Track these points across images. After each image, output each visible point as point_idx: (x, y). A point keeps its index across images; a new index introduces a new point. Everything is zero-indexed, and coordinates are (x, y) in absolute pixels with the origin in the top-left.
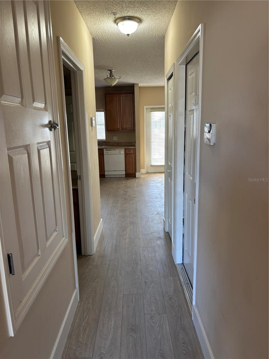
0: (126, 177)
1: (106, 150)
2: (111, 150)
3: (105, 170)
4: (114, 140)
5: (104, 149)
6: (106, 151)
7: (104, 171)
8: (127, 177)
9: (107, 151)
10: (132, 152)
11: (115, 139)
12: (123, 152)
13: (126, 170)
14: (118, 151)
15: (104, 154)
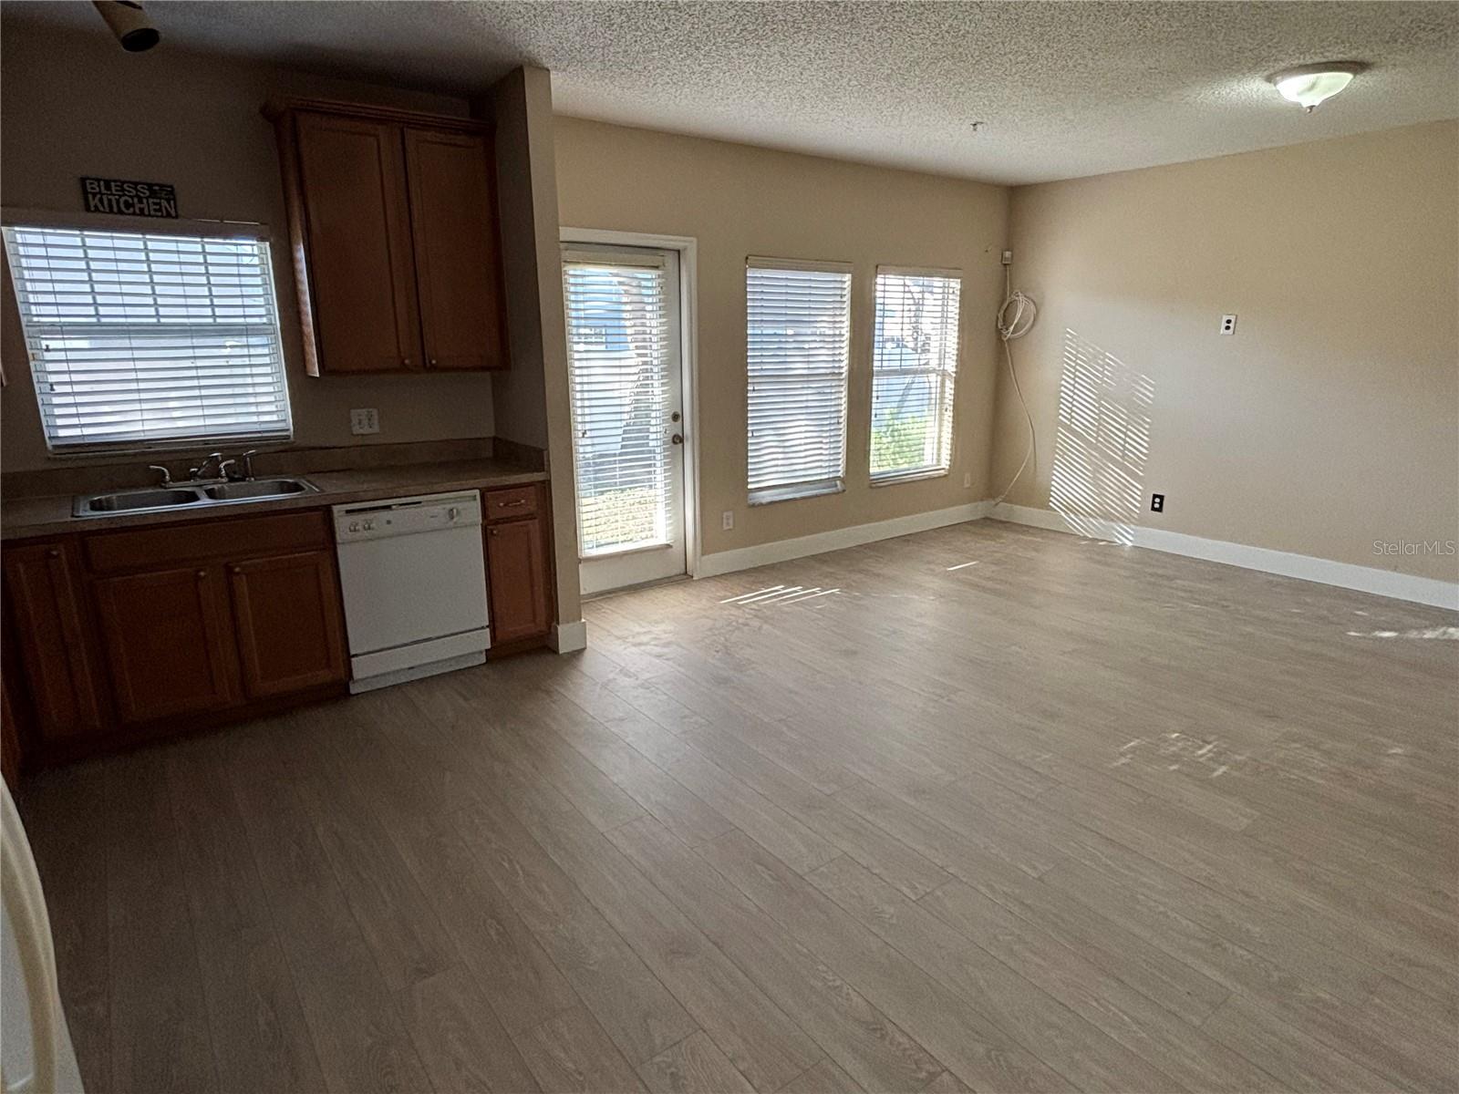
0: (488, 661)
1: (351, 512)
2: (388, 507)
3: (352, 652)
4: (357, 430)
5: (336, 509)
6: (352, 517)
7: (349, 657)
9: (360, 518)
10: (528, 504)
11: (365, 424)
12: (471, 509)
13: (493, 625)
14: (439, 510)
15: (339, 539)
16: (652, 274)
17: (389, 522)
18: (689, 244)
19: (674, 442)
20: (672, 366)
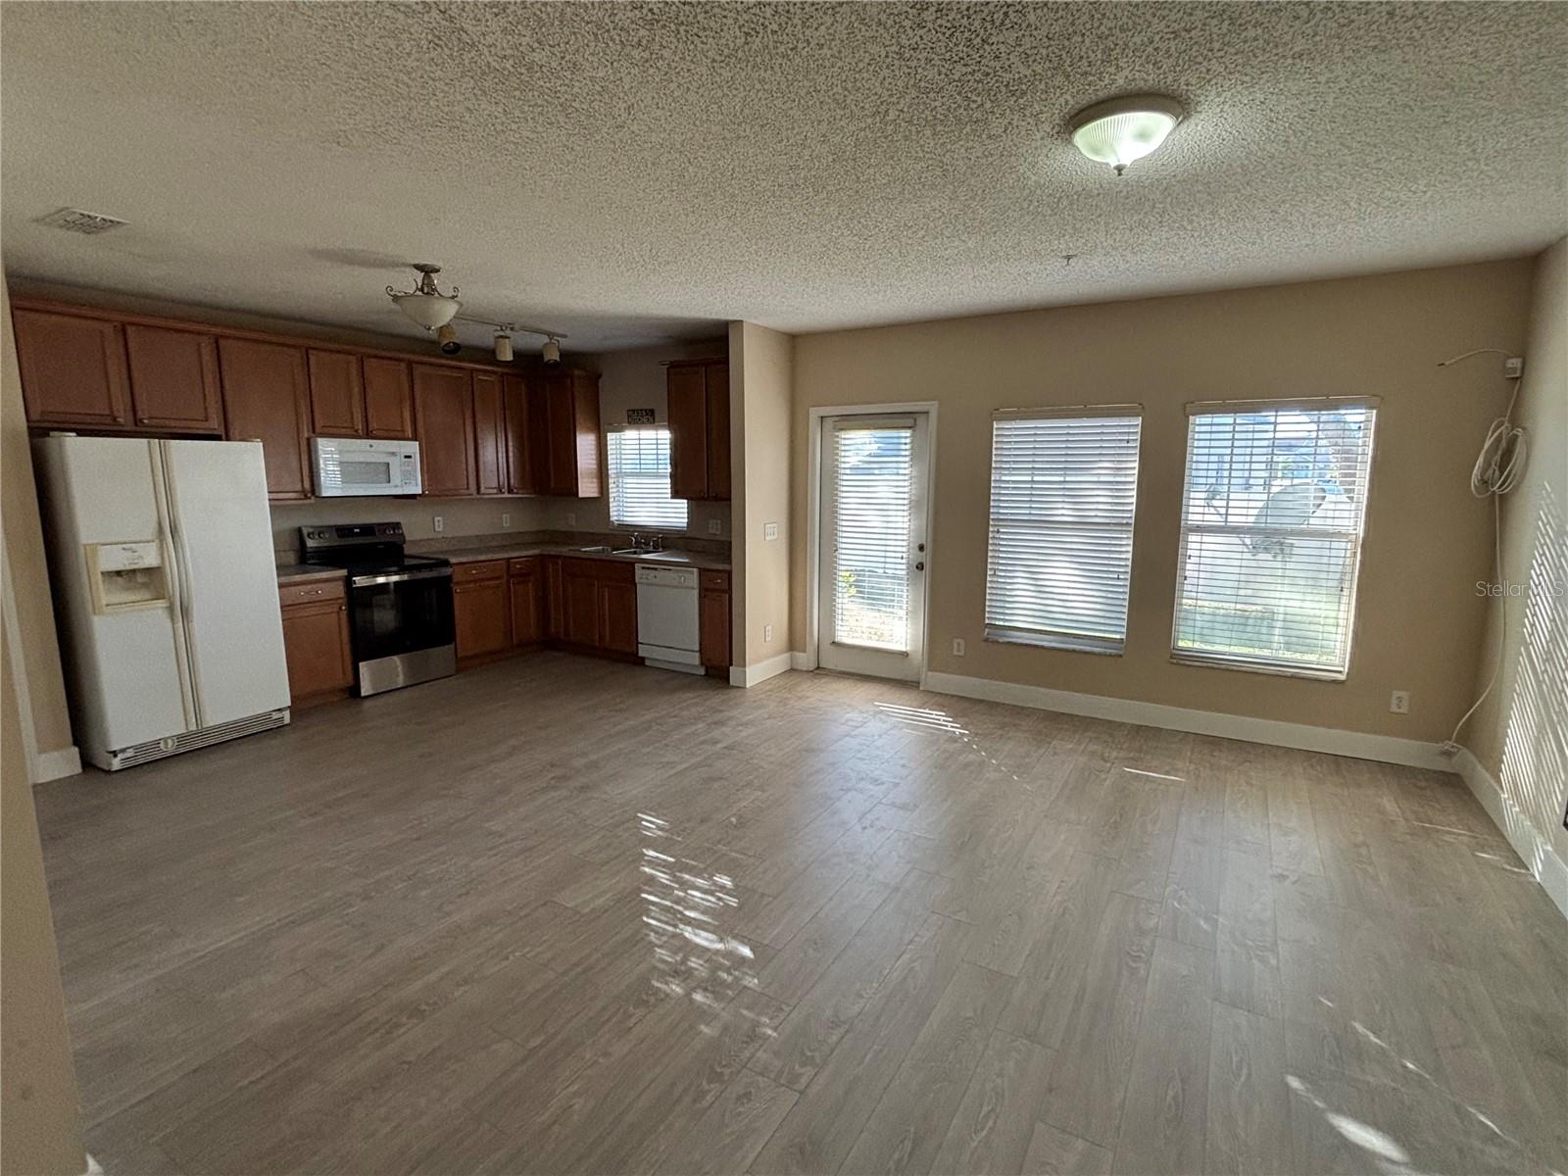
0: (707, 675)
1: (643, 568)
2: (656, 569)
6: (643, 571)
8: (713, 677)
10: (721, 583)
11: (715, 528)
13: (702, 653)
16: (907, 433)
17: (655, 577)
18: (933, 407)
19: (917, 567)
20: (914, 506)
